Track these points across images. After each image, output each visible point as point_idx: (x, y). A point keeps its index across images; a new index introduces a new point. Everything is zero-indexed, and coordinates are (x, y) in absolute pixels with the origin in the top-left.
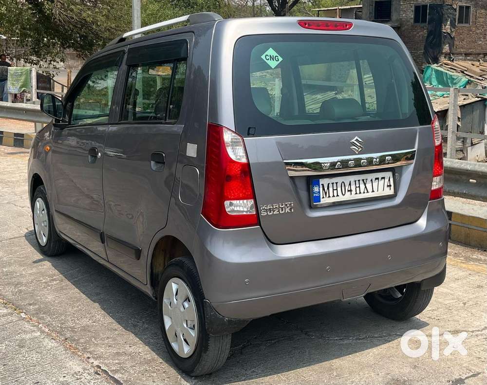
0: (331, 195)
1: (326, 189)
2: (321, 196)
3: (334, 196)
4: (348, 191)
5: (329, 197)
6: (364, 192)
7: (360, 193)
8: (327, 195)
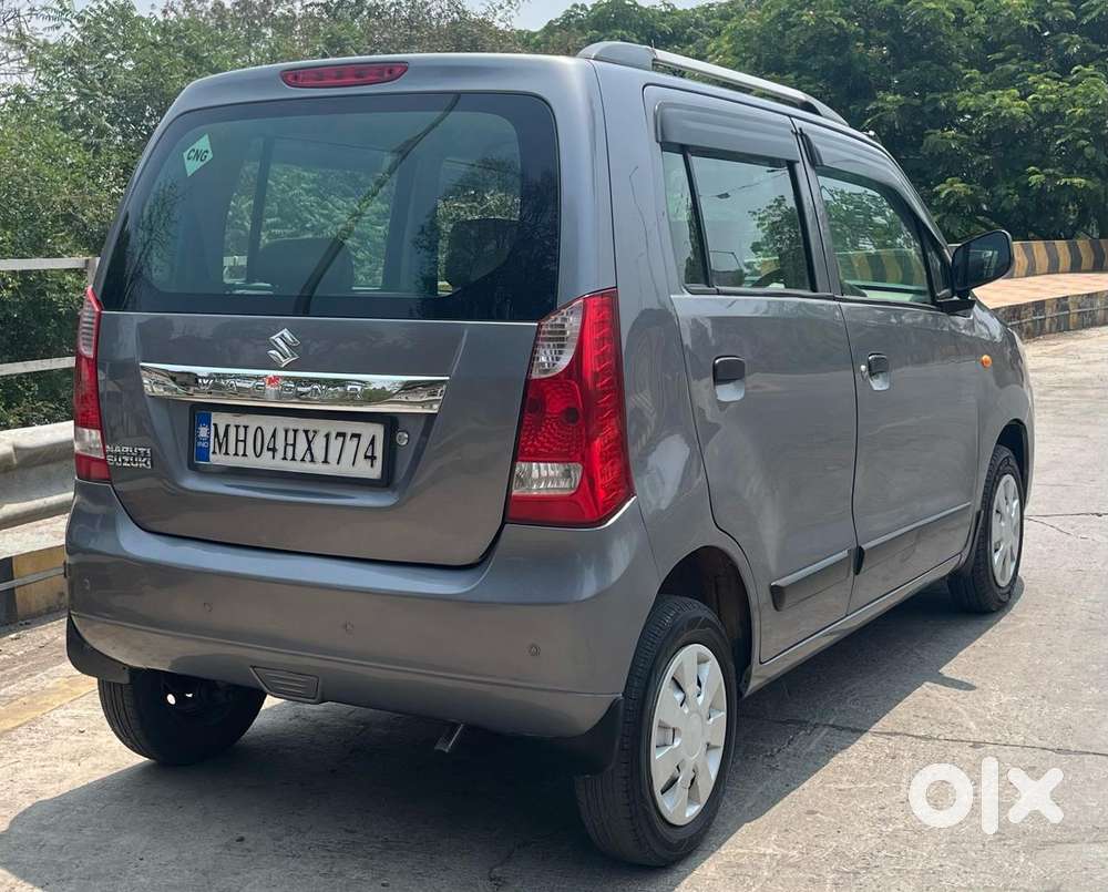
0: (232, 450)
1: (221, 435)
2: (211, 450)
3: (236, 454)
4: (269, 449)
5: (227, 453)
6: (303, 460)
7: (293, 459)
8: (224, 449)
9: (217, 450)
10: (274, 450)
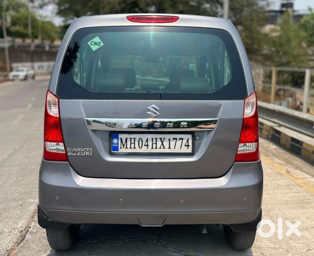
0: (129, 146)
1: (124, 142)
2: (119, 147)
3: (131, 148)
4: (145, 145)
5: (126, 148)
6: (160, 148)
7: (156, 148)
8: (125, 147)
9: (122, 147)
10: (147, 145)
